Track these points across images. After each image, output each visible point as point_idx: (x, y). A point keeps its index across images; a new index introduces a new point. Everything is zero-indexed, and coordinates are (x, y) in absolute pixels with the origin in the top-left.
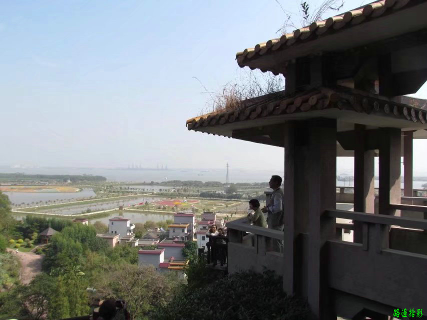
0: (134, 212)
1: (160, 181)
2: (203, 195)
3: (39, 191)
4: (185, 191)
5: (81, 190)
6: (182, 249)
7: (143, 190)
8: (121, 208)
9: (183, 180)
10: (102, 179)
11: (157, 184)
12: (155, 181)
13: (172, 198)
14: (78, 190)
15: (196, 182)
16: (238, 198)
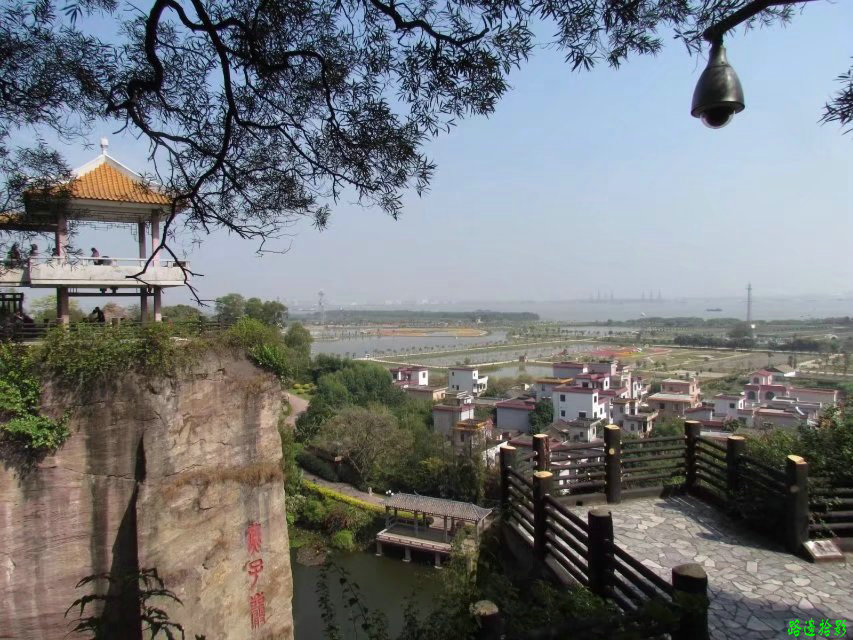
0: (540, 365)
1: (624, 320)
2: (681, 341)
3: (430, 335)
4: (653, 334)
5: (490, 333)
6: (528, 413)
7: (582, 332)
8: (522, 359)
9: (665, 317)
10: (535, 317)
11: (619, 324)
12: (615, 319)
13: (622, 346)
14: (485, 333)
15: (690, 319)
16: (746, 347)
